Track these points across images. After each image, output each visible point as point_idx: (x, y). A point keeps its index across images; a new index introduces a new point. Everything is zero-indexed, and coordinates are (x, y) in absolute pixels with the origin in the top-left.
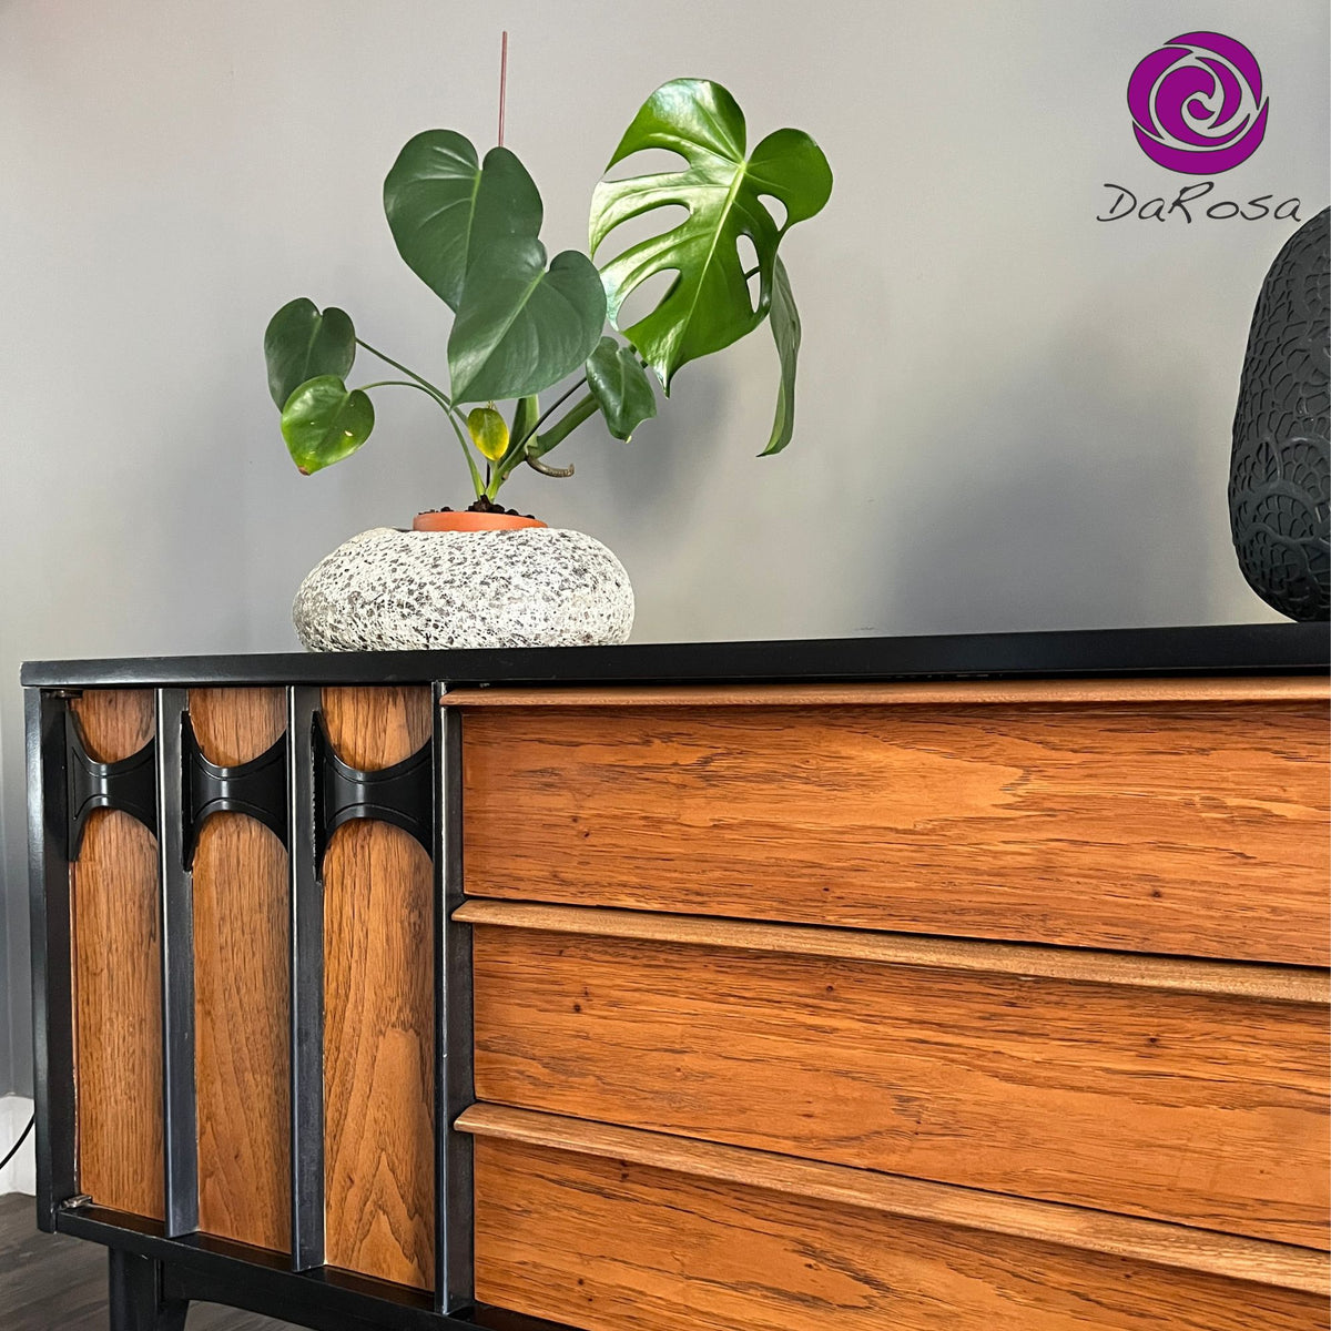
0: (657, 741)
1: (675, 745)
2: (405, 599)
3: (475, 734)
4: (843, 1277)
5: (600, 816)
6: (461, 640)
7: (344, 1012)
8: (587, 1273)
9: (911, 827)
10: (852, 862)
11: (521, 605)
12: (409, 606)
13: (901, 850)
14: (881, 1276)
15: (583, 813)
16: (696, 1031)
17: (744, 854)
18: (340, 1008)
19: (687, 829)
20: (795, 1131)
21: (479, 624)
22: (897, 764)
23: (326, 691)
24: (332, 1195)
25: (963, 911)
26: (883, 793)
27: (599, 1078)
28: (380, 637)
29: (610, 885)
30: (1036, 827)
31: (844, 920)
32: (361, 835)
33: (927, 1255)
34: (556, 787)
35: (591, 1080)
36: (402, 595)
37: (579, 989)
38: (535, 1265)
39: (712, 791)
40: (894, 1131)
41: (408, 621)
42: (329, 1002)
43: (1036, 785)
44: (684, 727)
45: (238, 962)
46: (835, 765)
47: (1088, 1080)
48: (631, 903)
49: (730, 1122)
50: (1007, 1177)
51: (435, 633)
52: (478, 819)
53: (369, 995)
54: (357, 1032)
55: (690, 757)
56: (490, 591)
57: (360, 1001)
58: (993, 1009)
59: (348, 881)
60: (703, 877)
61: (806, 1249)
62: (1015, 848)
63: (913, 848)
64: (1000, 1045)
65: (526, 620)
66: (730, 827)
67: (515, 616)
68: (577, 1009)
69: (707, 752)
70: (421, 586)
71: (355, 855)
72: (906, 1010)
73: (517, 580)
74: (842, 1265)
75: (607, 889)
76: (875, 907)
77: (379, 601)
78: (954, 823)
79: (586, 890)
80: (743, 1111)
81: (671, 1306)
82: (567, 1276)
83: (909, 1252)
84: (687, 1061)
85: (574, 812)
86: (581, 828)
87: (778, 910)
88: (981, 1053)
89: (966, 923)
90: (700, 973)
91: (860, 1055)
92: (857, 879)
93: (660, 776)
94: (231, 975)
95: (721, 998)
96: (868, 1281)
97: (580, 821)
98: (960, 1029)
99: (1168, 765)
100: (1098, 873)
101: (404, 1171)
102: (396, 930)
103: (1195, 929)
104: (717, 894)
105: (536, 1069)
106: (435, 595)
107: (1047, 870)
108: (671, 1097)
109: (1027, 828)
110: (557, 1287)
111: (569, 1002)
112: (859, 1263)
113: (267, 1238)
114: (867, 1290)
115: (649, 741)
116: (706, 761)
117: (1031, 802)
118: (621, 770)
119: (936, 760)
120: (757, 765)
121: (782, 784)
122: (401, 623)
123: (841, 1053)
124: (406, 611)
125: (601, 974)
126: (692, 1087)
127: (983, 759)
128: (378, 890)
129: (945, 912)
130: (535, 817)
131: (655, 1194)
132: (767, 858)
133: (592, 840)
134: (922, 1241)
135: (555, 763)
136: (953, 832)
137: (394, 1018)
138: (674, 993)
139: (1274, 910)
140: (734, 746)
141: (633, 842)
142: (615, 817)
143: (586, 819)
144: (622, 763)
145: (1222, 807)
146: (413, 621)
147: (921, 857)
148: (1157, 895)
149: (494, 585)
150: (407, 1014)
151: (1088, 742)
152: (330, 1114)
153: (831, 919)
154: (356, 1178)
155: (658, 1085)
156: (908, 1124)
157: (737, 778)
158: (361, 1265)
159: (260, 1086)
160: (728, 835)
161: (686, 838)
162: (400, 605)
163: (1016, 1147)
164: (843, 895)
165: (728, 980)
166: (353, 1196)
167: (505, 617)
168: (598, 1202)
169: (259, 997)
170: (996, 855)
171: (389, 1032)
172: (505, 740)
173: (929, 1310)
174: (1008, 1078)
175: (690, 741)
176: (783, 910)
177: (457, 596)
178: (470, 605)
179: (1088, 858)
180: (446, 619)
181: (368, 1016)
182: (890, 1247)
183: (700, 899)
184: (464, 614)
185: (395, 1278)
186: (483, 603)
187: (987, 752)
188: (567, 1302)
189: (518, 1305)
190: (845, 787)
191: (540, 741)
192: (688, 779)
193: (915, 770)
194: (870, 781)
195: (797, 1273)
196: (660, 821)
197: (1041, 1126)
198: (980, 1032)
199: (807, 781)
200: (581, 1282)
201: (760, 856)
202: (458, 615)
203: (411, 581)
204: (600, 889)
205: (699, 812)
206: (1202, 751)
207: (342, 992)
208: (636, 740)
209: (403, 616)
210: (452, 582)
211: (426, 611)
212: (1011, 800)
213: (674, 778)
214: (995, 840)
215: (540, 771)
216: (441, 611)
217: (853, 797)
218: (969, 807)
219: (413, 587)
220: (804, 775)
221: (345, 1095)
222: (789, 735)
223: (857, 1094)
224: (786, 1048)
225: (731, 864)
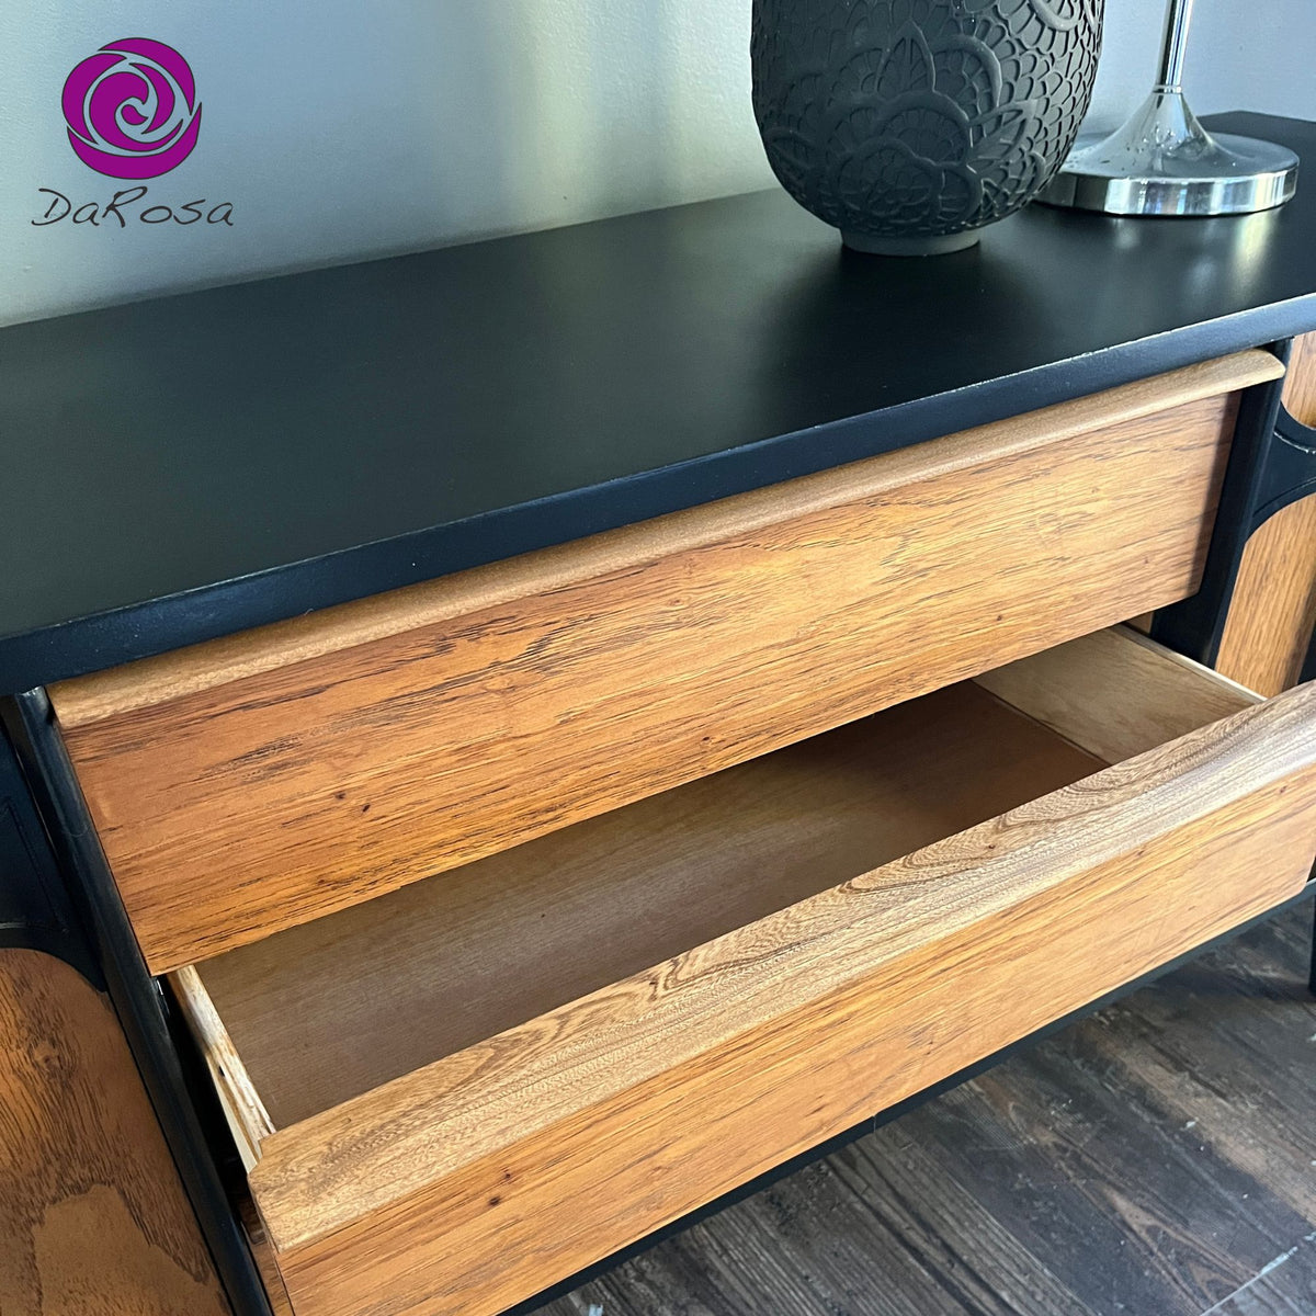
0: (459, 641)
1: (492, 638)
3: (95, 742)
5: (384, 775)
9: (794, 637)
10: (733, 698)
13: (784, 665)
15: (353, 782)
17: (604, 741)
19: (524, 740)
22: (778, 572)
25: (842, 701)
26: (764, 611)
29: (416, 854)
30: (911, 590)
31: (725, 763)
34: (295, 763)
39: (554, 680)
43: (914, 550)
46: (711, 594)
52: (145, 867)
55: (516, 648)
60: (554, 789)
62: (890, 620)
63: (797, 657)
66: (583, 715)
69: (543, 632)
75: (415, 861)
76: (759, 734)
78: (834, 617)
79: (379, 876)
85: (334, 787)
86: (354, 802)
87: (652, 784)
89: (846, 711)
92: (737, 714)
93: (473, 688)
97: (347, 795)
100: (956, 616)
104: (572, 801)
107: (918, 630)
115: (449, 646)
116: (541, 645)
117: (906, 571)
118: (407, 700)
119: (821, 551)
120: (610, 626)
121: (647, 640)
127: (866, 538)
129: (826, 710)
130: (263, 820)
132: (634, 733)
133: (374, 811)
135: (284, 731)
136: (834, 626)
139: (1075, 597)
140: (580, 613)
141: (445, 788)
142: (409, 767)
143: (359, 788)
144: (406, 692)
147: (806, 663)
148: (999, 618)
157: (588, 651)
160: (581, 726)
161: (522, 753)
164: (724, 737)
170: (876, 632)
172: (168, 729)
175: (514, 626)
176: (659, 781)
179: (949, 605)
183: (551, 815)
187: (870, 528)
190: (723, 618)
191: (246, 707)
192: (518, 676)
193: (799, 571)
194: (751, 601)
196: (484, 745)
199: (678, 625)
201: (626, 734)
204: (402, 867)
205: (536, 715)
208: (427, 651)
212: (889, 571)
213: (497, 683)
214: (873, 619)
215: (258, 752)
217: (731, 624)
218: (853, 594)
220: (674, 619)
222: (652, 576)
225: (589, 759)
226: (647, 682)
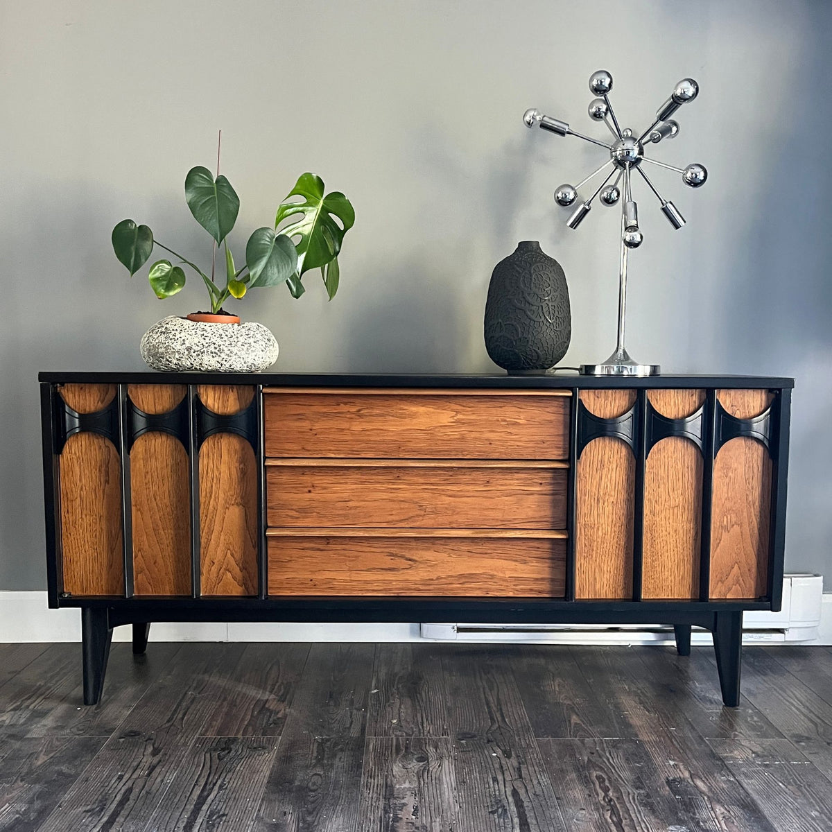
0: (342, 405)
1: (348, 406)
2: (214, 350)
4: (403, 560)
5: (321, 428)
6: (234, 366)
7: (209, 502)
8: (314, 577)
9: (425, 429)
10: (407, 439)
11: (255, 353)
12: (215, 353)
13: (421, 435)
14: (414, 558)
15: (314, 428)
16: (354, 494)
17: (372, 439)
18: (207, 502)
19: (353, 431)
20: (387, 520)
21: (241, 359)
22: (420, 411)
23: (200, 387)
24: (204, 569)
25: (439, 451)
26: (416, 419)
27: (318, 513)
28: (201, 364)
29: (324, 450)
30: (460, 427)
31: (405, 456)
32: (217, 439)
33: (427, 549)
34: (303, 419)
35: (315, 514)
36: (212, 348)
37: (310, 485)
38: (293, 578)
39: (361, 420)
40: (418, 516)
41: (215, 359)
42: (202, 499)
43: (460, 416)
44: (352, 400)
45: (155, 488)
46: (402, 411)
47: (471, 494)
48: (333, 456)
49: (365, 521)
50: (451, 523)
51: (225, 363)
52: (271, 431)
53: (222, 495)
54: (215, 509)
55: (354, 410)
56: (245, 348)
57: (217, 499)
58: (446, 478)
59: (211, 454)
60: (359, 446)
61: (391, 554)
62: (454, 433)
63: (425, 434)
64: (449, 488)
65: (256, 358)
66: (368, 430)
67: (253, 357)
68: (310, 492)
69: (360, 408)
70: (220, 346)
71: (214, 445)
72: (421, 480)
73: (253, 344)
74: (402, 557)
75: (324, 452)
76: (414, 452)
77: (202, 351)
78: (436, 427)
79: (315, 453)
80: (370, 516)
81: (345, 581)
82: (306, 579)
83: (423, 549)
84: (350, 504)
85: (310, 428)
86: (313, 432)
87: (384, 454)
88: (443, 490)
89: (442, 455)
90: (355, 476)
91: (408, 495)
92: (408, 444)
93: (343, 415)
94: (152, 494)
95: (362, 483)
96: (410, 560)
97: (313, 430)
98: (438, 484)
99: (494, 411)
100: (475, 439)
101: (238, 556)
102: (234, 471)
103: (500, 452)
105: (293, 513)
106: (226, 349)
107: (463, 439)
108: (344, 516)
109: (456, 428)
110: (302, 583)
111: (307, 490)
112: (408, 555)
113: (171, 592)
114: (410, 562)
115: (339, 404)
116: (359, 411)
117: (457, 421)
118: (328, 413)
119: (432, 410)
120: (376, 411)
121: (385, 417)
122: (212, 359)
123: (401, 495)
124: (214, 355)
125: (318, 479)
126: (353, 511)
127: (445, 410)
128: (225, 457)
129: (434, 452)
130: (295, 429)
131: (339, 547)
132: (380, 439)
133: (317, 436)
134: (427, 545)
135: (303, 412)
136: (437, 430)
137: (233, 502)
138: (346, 483)
139: (518, 446)
140: (369, 406)
141: (333, 436)
142: (326, 429)
143: (316, 430)
144: (329, 411)
145: (505, 421)
146: (217, 359)
147: (428, 437)
148: (490, 444)
149: (246, 346)
150: (239, 500)
151: (472, 405)
152: (203, 540)
153: (401, 456)
154: (215, 561)
155: (341, 512)
156: (423, 513)
157: (370, 416)
158: (219, 592)
159: (167, 536)
160: (367, 433)
161: (353, 434)
162: (212, 353)
163: (453, 515)
164: (404, 449)
165: (364, 477)
166: (214, 569)
167: (250, 357)
168: (319, 553)
169: (167, 501)
170: (449, 435)
171: (231, 508)
173: (429, 564)
174: (450, 496)
175: (354, 404)
176: (387, 455)
177: (235, 350)
178: (239, 353)
179: (473, 435)
180: (230, 358)
181: (221, 502)
182: (417, 549)
183: (358, 453)
184: (236, 356)
185: (234, 594)
186: (243, 352)
187: (446, 407)
188: (307, 588)
189: (288, 593)
190: (405, 418)
191: (297, 404)
192: (353, 416)
193: (425, 413)
194: (413, 416)
195: (388, 562)
196: (343, 429)
197: (460, 508)
198: (443, 485)
199: (393, 416)
200: (311, 580)
201: (378, 439)
202: (235, 357)
203: (215, 344)
204: (321, 452)
205: (357, 426)
206: (501, 407)
207: (208, 495)
208: (334, 404)
209: (213, 357)
210: (231, 344)
211: (223, 355)
212: (453, 420)
213: (348, 416)
214: (449, 431)
215: (297, 414)
216: (228, 355)
217: (407, 420)
218: (441, 423)
219: (216, 346)
221: (210, 532)
222: (387, 403)
223: (406, 506)
224: (385, 496)
225: (368, 441)
226: (385, 428)
